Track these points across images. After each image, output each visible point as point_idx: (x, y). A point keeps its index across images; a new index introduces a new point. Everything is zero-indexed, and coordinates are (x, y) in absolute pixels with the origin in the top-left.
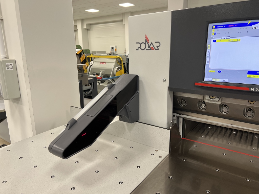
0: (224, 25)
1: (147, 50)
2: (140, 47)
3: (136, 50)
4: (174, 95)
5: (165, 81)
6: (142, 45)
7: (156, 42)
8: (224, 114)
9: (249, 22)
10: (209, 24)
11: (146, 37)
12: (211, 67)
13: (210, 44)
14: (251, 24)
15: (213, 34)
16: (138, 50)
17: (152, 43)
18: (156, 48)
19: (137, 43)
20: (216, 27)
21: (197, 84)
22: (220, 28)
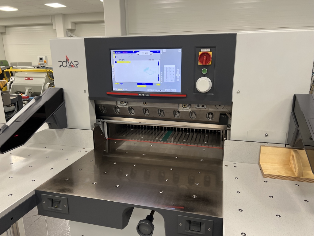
0: (120, 52)
1: (68, 67)
2: (62, 65)
3: (59, 67)
4: (96, 103)
5: (85, 92)
6: (63, 63)
7: (75, 61)
8: (133, 115)
9: (134, 50)
10: (111, 50)
11: (67, 57)
12: (116, 81)
13: (113, 64)
14: (135, 52)
15: (114, 57)
16: (60, 67)
17: (71, 62)
18: (76, 66)
19: (59, 61)
20: (115, 52)
21: (108, 93)
22: (118, 53)
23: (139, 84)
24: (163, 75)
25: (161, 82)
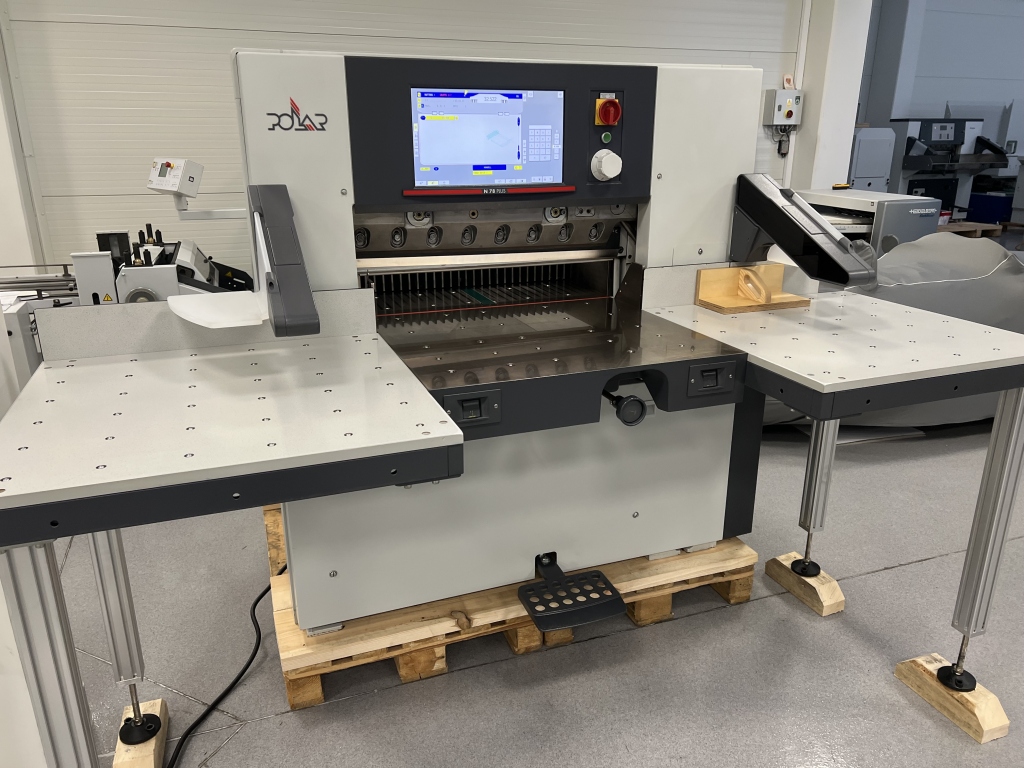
0: (433, 93)
1: (296, 130)
2: (278, 124)
5: (346, 193)
6: (282, 118)
7: (317, 115)
8: (433, 246)
9: (466, 92)
10: (412, 90)
11: (293, 104)
12: (423, 162)
13: (417, 122)
14: (469, 95)
15: (419, 105)
16: (273, 129)
17: (307, 117)
18: (319, 127)
19: (269, 114)
20: (423, 95)
21: (406, 193)
22: (428, 96)
23: (476, 168)
24: (527, 147)
25: (525, 162)
